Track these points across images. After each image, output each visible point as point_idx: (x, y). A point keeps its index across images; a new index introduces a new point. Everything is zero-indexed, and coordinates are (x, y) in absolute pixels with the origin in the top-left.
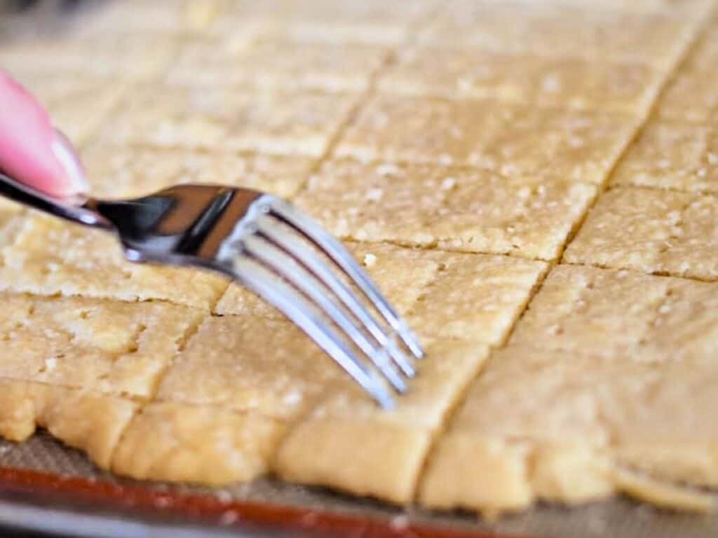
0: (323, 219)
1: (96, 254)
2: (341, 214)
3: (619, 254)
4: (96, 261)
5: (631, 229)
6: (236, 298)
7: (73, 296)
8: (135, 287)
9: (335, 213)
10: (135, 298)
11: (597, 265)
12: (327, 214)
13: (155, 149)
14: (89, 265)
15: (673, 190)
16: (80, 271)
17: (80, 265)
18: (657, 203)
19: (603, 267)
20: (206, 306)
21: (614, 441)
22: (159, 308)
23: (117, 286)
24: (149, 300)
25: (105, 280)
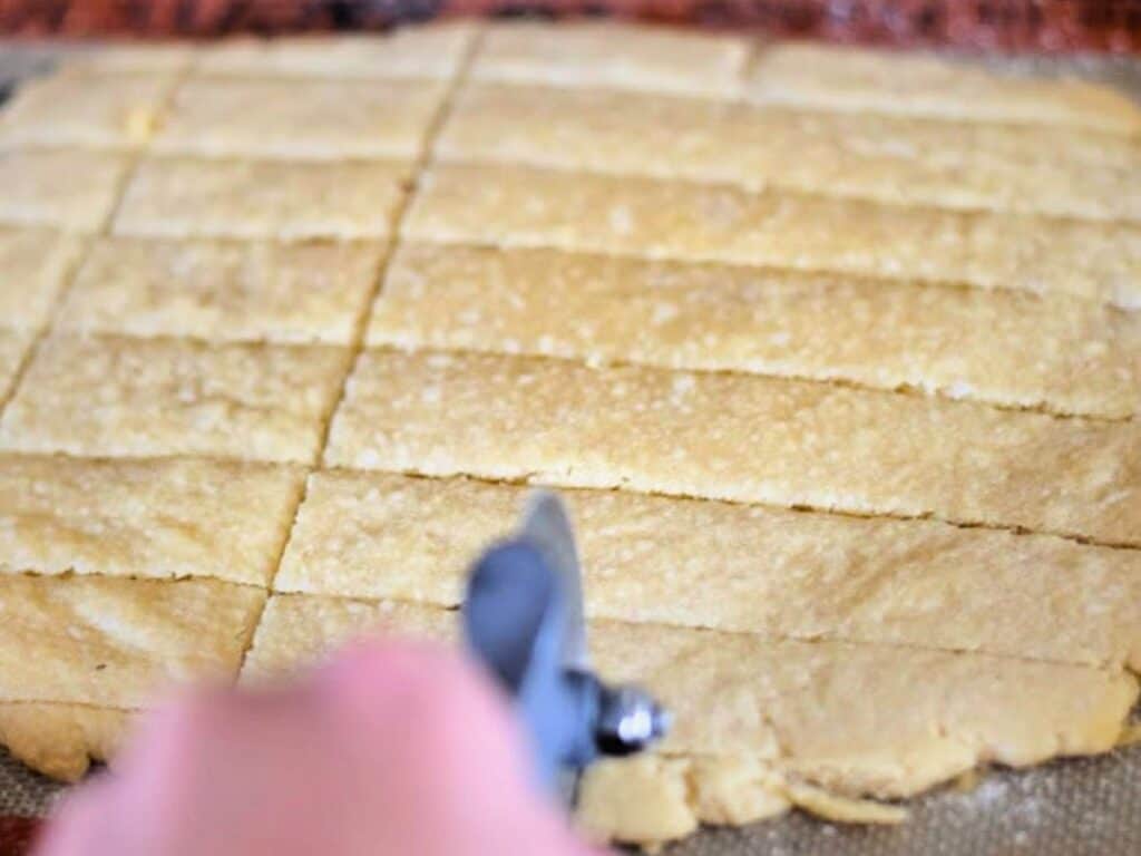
0: (377, 447)
1: (105, 511)
2: (397, 436)
3: (749, 483)
4: (106, 521)
5: (755, 438)
6: (298, 571)
7: (91, 575)
8: (168, 560)
9: (388, 433)
10: (169, 575)
11: (723, 501)
12: (380, 438)
13: (136, 343)
14: (99, 528)
15: (797, 378)
16: (92, 538)
17: (87, 529)
18: (782, 398)
19: (731, 503)
20: (262, 582)
21: (786, 752)
22: (203, 589)
23: (143, 559)
24: (188, 578)
25: (125, 551)
